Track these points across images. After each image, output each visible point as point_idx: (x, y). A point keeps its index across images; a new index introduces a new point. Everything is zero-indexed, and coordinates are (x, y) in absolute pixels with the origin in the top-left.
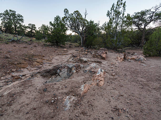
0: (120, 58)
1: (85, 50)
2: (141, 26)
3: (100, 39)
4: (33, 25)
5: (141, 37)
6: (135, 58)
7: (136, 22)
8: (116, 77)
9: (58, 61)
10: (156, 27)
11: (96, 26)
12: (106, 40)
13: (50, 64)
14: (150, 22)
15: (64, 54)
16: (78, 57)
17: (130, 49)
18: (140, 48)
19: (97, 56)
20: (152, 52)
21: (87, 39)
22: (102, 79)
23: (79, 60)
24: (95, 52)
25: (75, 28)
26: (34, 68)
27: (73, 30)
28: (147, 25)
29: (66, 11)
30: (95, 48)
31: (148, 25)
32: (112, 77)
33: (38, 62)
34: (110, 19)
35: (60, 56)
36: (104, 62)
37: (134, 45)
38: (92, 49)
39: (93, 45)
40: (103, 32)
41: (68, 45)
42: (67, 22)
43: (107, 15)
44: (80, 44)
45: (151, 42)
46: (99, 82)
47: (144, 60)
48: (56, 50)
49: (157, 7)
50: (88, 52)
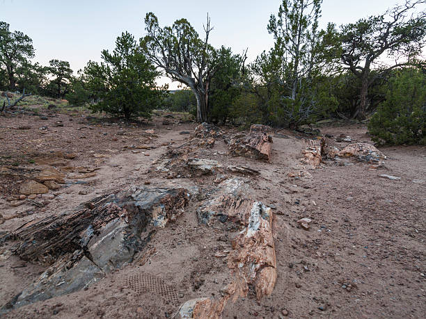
0: (311, 156)
1: (208, 133)
2: (356, 63)
3: (251, 100)
4: (63, 62)
5: (358, 92)
6: (352, 152)
7: (345, 51)
8: (317, 232)
9: (118, 174)
10: (397, 66)
11: (238, 61)
12: (268, 102)
13: (88, 184)
14: (380, 52)
15: (145, 146)
16: (185, 158)
17: (329, 125)
18: (357, 121)
19: (243, 152)
20: (396, 133)
21: (212, 99)
22: (269, 256)
23: (185, 168)
24: (237, 137)
25: (178, 69)
26: (20, 208)
27: (174, 76)
28: (374, 58)
29: (151, 20)
30: (237, 126)
31: (375, 60)
32: (300, 235)
33: (43, 182)
34: (276, 41)
35: (129, 154)
36: (267, 171)
37: (340, 115)
38: (229, 128)
39: (231, 117)
40: (257, 79)
41: (162, 119)
42: (156, 51)
43: (269, 28)
44: (195, 113)
45: (391, 105)
46: (257, 271)
47: (381, 158)
48: (122, 135)
49: (399, 11)
50: (216, 137)
